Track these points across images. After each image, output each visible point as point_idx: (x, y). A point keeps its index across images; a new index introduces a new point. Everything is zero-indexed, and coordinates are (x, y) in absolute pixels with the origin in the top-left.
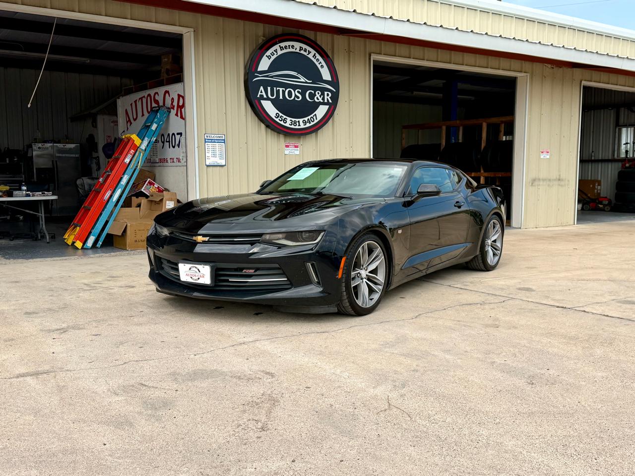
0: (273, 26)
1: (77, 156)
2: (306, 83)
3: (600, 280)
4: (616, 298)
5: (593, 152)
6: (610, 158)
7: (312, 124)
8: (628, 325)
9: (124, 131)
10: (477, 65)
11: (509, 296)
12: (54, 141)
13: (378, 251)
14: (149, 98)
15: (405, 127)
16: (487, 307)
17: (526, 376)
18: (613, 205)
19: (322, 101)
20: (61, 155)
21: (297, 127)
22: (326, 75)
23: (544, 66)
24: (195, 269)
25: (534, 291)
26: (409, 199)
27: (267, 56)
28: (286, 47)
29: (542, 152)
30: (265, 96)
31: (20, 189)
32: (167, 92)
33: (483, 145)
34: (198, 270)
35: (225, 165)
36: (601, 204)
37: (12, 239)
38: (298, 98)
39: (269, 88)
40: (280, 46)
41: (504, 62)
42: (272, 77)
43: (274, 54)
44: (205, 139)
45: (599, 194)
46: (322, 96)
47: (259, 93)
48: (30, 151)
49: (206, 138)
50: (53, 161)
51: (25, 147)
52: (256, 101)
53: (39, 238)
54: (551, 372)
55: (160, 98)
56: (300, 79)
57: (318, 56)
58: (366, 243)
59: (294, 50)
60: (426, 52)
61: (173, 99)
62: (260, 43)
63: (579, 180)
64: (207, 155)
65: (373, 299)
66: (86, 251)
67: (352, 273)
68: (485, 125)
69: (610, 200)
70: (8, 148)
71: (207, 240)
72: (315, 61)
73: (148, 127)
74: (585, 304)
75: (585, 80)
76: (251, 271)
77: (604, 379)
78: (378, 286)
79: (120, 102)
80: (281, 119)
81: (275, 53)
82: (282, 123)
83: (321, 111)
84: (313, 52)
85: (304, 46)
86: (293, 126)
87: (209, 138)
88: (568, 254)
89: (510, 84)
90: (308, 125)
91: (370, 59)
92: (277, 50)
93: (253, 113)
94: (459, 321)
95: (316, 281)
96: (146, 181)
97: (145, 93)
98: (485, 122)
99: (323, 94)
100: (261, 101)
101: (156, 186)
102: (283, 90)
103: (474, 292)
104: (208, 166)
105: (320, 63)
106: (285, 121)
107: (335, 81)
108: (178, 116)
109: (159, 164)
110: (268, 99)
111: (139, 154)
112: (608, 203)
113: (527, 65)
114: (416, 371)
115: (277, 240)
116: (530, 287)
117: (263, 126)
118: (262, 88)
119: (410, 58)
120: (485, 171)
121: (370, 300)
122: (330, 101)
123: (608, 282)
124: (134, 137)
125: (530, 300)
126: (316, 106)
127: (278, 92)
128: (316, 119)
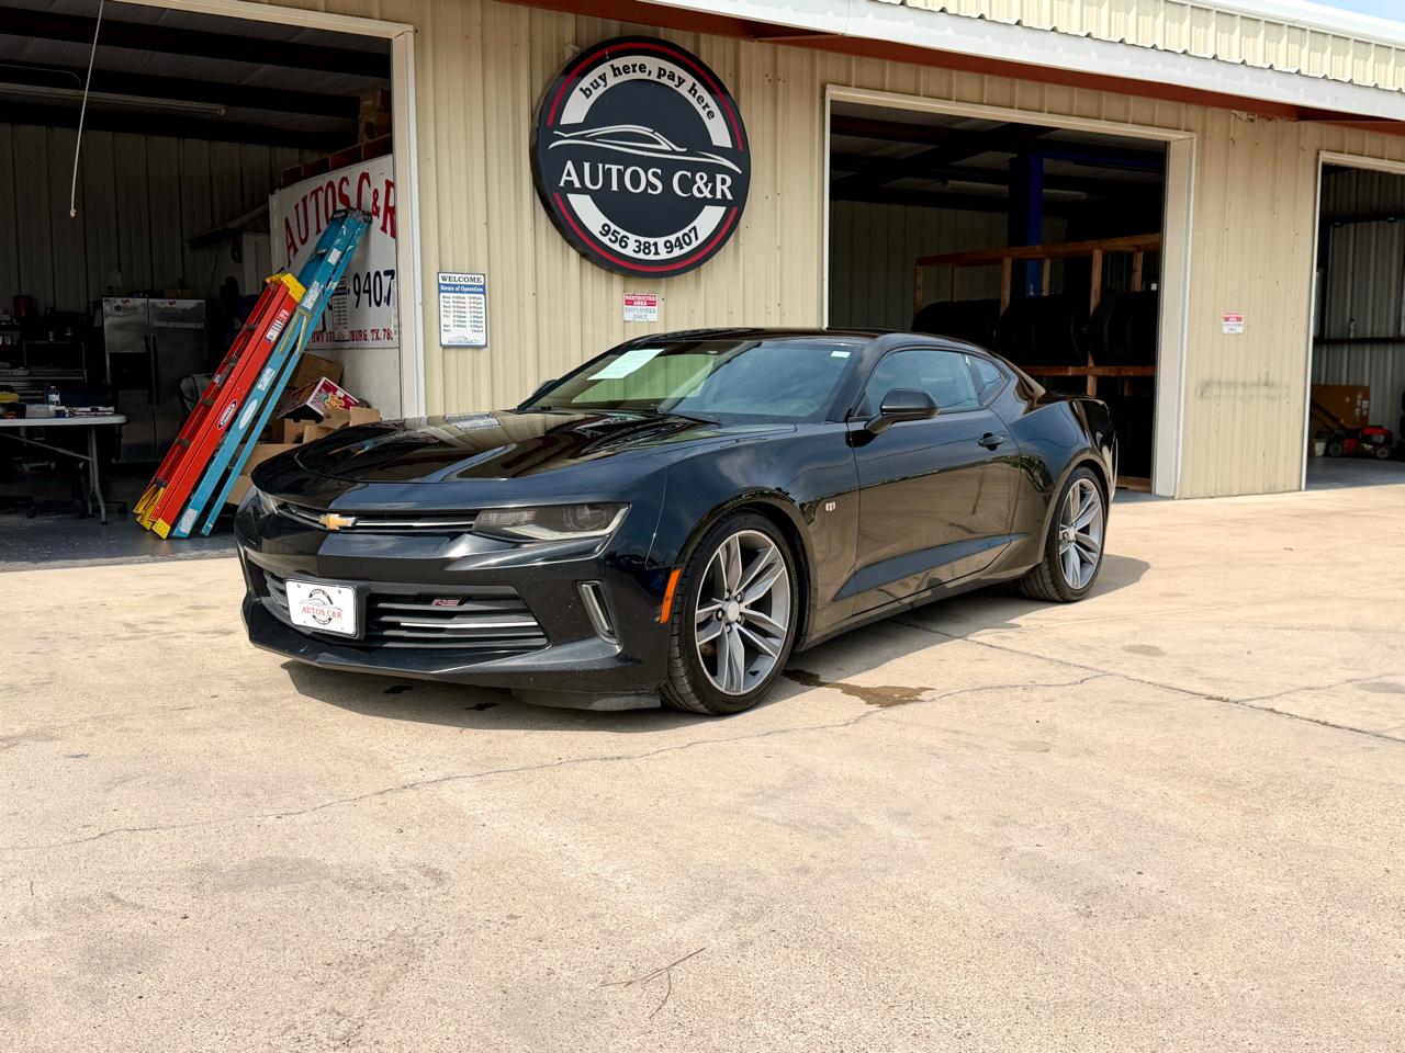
0: (599, 20)
1: (199, 326)
2: (673, 152)
3: (1328, 628)
4: (1358, 677)
5: (1352, 320)
6: (1391, 335)
7: (687, 249)
8: (1372, 749)
9: (282, 269)
10: (1075, 113)
11: (1100, 668)
12: (152, 294)
13: (772, 552)
14: (330, 190)
15: (922, 261)
16: (1036, 695)
17: (1078, 892)
18: (1394, 445)
19: (709, 196)
20: (164, 324)
21: (652, 257)
22: (720, 134)
23: (1233, 116)
24: (320, 596)
25: (1164, 654)
26: (859, 426)
27: (581, 89)
28: (626, 69)
29: (1227, 319)
30: (577, 185)
31: (45, 401)
32: (365, 176)
33: (1094, 301)
34: (328, 597)
35: (486, 346)
36: (1369, 443)
37: (31, 514)
38: (655, 188)
39: (587, 166)
40: (612, 66)
41: (1138, 106)
42: (593, 139)
43: (599, 85)
44: (440, 285)
45: (1365, 419)
46: (710, 185)
47: (564, 178)
48: (98, 315)
49: (441, 281)
50: (146, 338)
51: (91, 305)
52: (558, 197)
53: (90, 512)
54: (1144, 881)
55: (350, 191)
56: (659, 144)
57: (701, 91)
58: (737, 534)
59: (644, 76)
60: (955, 80)
61: (376, 192)
62: (567, 58)
63: (1312, 386)
64: (444, 321)
65: (757, 672)
66: (176, 543)
67: (697, 612)
68: (1098, 256)
69: (1390, 433)
70: (54, 309)
71: (350, 525)
72: (693, 101)
73: (323, 256)
74: (1278, 692)
75: (1327, 150)
76: (451, 605)
77: (1279, 904)
78: (771, 640)
79: (274, 201)
80: (613, 238)
81: (599, 81)
82: (616, 247)
83: (708, 220)
84: (690, 80)
85: (669, 67)
86: (641, 256)
87: (447, 282)
88: (1268, 562)
89: (1153, 158)
90: (677, 252)
91: (823, 97)
92: (605, 77)
93: (550, 223)
94: (957, 732)
95: (607, 628)
96: (318, 383)
97: (321, 181)
98: (1100, 249)
99: (712, 179)
100: (569, 195)
101: (340, 393)
102: (619, 170)
103: (1019, 656)
104: (445, 347)
105: (707, 106)
106: (623, 242)
107: (741, 148)
108: (386, 232)
109: (350, 344)
110: (584, 190)
111: (298, 320)
112: (1385, 441)
113: (1192, 113)
114: (804, 870)
115: (514, 525)
116: (1157, 644)
117: (573, 254)
118: (569, 165)
119: (916, 94)
120: (1098, 364)
121: (751, 677)
122: (729, 197)
123: (1348, 633)
124: (289, 280)
125: (1147, 678)
126: (696, 207)
127: (607, 173)
128: (697, 238)
